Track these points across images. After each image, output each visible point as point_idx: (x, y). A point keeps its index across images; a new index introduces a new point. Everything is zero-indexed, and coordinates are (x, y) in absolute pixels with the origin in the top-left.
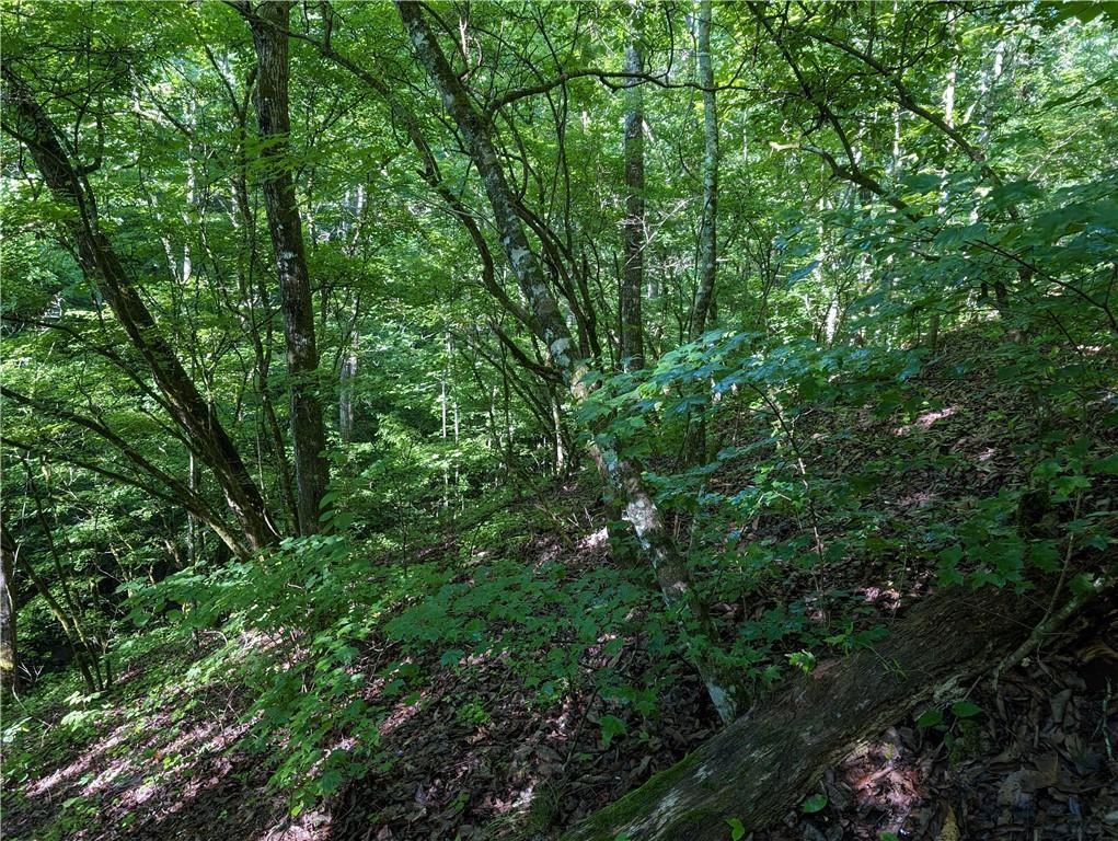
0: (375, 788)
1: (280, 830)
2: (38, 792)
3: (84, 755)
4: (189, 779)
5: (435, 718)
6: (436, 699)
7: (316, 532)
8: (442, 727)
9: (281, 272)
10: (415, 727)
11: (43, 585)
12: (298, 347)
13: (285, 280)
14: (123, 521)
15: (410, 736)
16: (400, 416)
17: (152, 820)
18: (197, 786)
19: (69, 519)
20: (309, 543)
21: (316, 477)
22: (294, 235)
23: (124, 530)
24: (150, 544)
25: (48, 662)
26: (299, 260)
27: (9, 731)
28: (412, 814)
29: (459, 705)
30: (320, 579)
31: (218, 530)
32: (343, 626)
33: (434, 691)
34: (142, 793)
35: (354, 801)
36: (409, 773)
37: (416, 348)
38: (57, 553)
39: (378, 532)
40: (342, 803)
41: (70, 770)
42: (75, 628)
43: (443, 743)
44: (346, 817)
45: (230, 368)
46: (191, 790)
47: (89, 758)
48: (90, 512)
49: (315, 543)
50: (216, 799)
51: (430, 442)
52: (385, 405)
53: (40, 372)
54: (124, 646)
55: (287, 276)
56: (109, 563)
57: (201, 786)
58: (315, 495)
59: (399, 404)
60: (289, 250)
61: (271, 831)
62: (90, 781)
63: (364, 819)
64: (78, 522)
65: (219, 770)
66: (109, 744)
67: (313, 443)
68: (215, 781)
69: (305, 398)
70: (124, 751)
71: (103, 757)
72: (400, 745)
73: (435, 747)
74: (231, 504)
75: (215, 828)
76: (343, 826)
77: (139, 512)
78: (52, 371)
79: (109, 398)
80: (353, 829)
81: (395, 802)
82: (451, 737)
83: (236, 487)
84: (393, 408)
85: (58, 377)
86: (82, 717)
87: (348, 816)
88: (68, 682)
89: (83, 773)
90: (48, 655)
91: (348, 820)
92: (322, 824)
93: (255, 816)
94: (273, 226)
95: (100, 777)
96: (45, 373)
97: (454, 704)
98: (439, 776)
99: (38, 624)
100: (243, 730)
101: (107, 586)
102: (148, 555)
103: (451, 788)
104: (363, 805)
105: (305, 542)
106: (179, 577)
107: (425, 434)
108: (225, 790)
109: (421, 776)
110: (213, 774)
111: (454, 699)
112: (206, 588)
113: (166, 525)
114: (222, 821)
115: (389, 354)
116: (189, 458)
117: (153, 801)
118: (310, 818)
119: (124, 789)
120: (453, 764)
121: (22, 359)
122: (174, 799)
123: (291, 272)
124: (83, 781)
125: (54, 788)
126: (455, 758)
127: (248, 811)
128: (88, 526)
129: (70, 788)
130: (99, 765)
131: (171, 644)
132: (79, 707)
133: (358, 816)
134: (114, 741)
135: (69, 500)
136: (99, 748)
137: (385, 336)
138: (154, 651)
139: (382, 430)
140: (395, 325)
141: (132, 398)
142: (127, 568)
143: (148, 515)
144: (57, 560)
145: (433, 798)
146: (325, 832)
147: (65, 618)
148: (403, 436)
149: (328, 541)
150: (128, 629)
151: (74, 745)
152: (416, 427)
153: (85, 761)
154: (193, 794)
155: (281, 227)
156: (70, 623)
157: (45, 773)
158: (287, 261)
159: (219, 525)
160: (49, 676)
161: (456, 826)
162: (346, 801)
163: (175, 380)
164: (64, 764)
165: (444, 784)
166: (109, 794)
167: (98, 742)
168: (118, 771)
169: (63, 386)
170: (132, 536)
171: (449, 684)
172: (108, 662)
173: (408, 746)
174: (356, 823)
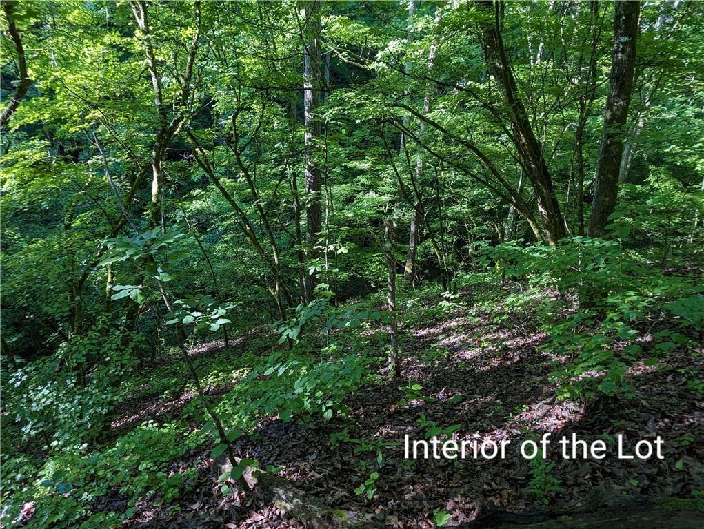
0: (617, 406)
1: (548, 404)
2: (418, 335)
3: (440, 325)
4: (494, 357)
5: (668, 380)
6: (670, 367)
7: (598, 236)
8: (673, 387)
9: (616, 52)
10: (650, 380)
11: (431, 235)
12: (615, 107)
13: (617, 58)
14: (475, 209)
15: (645, 384)
16: (668, 169)
17: (473, 370)
18: (499, 362)
19: (449, 202)
20: (592, 242)
21: (607, 200)
22: (632, 23)
23: (475, 215)
24: (487, 225)
25: (426, 275)
26: (632, 44)
27: (409, 302)
28: (644, 432)
29: (690, 378)
30: (597, 266)
31: (531, 223)
32: (630, 296)
33: (668, 362)
34: (469, 355)
35: (601, 407)
36: (644, 407)
37: (695, 118)
38: (442, 219)
39: (631, 249)
40: (593, 405)
41: (432, 330)
42: (444, 260)
43: (674, 398)
44: (594, 414)
45: (554, 122)
46: (495, 363)
47: (442, 328)
48: (458, 201)
49: (597, 243)
50: (509, 373)
51: (688, 192)
52: (658, 160)
53: (449, 117)
54: (465, 277)
55: (620, 55)
56: (462, 231)
57: (501, 363)
58: (603, 211)
59: (669, 159)
60: (626, 35)
61: (541, 403)
62: (443, 339)
63: (606, 421)
64: (452, 205)
65: (512, 358)
66: (452, 324)
67: (611, 176)
68: (509, 363)
69: (613, 143)
70: (461, 330)
71: (450, 329)
72: (638, 387)
73: (666, 398)
74: (540, 209)
75: (508, 388)
76: (591, 418)
77: (484, 206)
78: (455, 118)
79: (480, 136)
80: (598, 423)
81: (630, 420)
82: (681, 396)
83: (548, 198)
84: (663, 162)
85: (458, 122)
86: (448, 305)
87: (596, 414)
88: (433, 288)
89: (439, 334)
90: (427, 271)
91: (595, 417)
92: (576, 412)
93: (531, 390)
94: (617, 17)
95: (447, 339)
96: (451, 119)
97: (686, 376)
98: (668, 417)
99: (425, 255)
100: (528, 342)
101: (460, 243)
102: (484, 231)
103: (677, 428)
104: (607, 412)
105: (590, 241)
106: (508, 245)
107: (686, 185)
108: (514, 370)
109: (654, 412)
110: (508, 359)
111: (687, 372)
112: (524, 254)
113: (498, 215)
114: (511, 385)
115: (671, 121)
116: (518, 178)
117: (474, 360)
118: (568, 405)
119: (460, 348)
120: (681, 414)
121: (442, 110)
122: (485, 364)
123: (623, 51)
124: (440, 337)
125: (426, 336)
126: (684, 411)
127: (528, 387)
128: (456, 208)
129: (433, 339)
130: (447, 332)
131: (487, 283)
132: (447, 299)
133: (603, 417)
134: (455, 324)
135: (450, 192)
136: (447, 325)
137: (671, 108)
138: (479, 284)
139: (651, 178)
140: (683, 99)
141: (492, 138)
142: (471, 236)
143: (487, 208)
144: (441, 223)
145: (661, 430)
146: (578, 417)
147: (440, 254)
148: (667, 184)
149: (607, 243)
150: (467, 269)
151: (436, 319)
152: (679, 179)
153: (440, 329)
154: (496, 365)
155: (624, 18)
156: (442, 258)
157: (422, 327)
158: (622, 43)
159: (532, 220)
160: (426, 282)
161: (679, 454)
162: (596, 404)
163: (523, 126)
164: (430, 326)
165: (672, 424)
166: (452, 349)
167: (447, 321)
168: (456, 339)
169: (459, 127)
170: (477, 218)
171: (683, 362)
172: (455, 283)
173: (644, 390)
174: (601, 421)
